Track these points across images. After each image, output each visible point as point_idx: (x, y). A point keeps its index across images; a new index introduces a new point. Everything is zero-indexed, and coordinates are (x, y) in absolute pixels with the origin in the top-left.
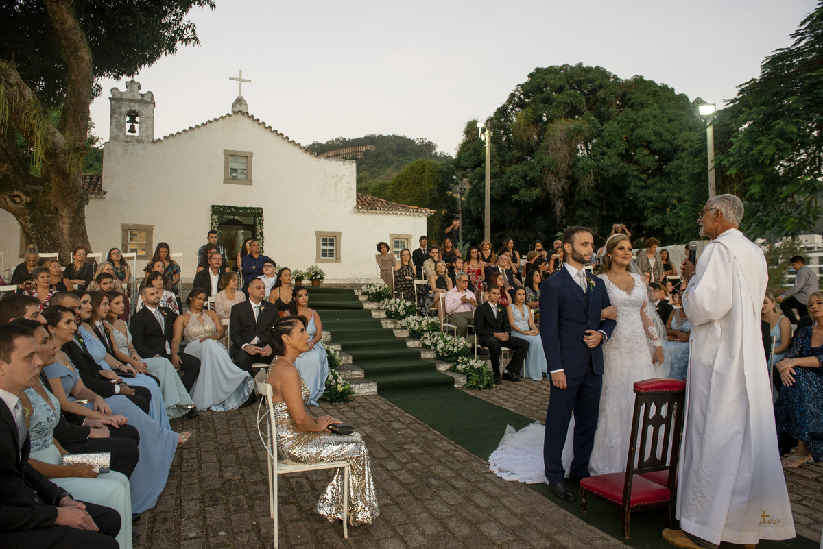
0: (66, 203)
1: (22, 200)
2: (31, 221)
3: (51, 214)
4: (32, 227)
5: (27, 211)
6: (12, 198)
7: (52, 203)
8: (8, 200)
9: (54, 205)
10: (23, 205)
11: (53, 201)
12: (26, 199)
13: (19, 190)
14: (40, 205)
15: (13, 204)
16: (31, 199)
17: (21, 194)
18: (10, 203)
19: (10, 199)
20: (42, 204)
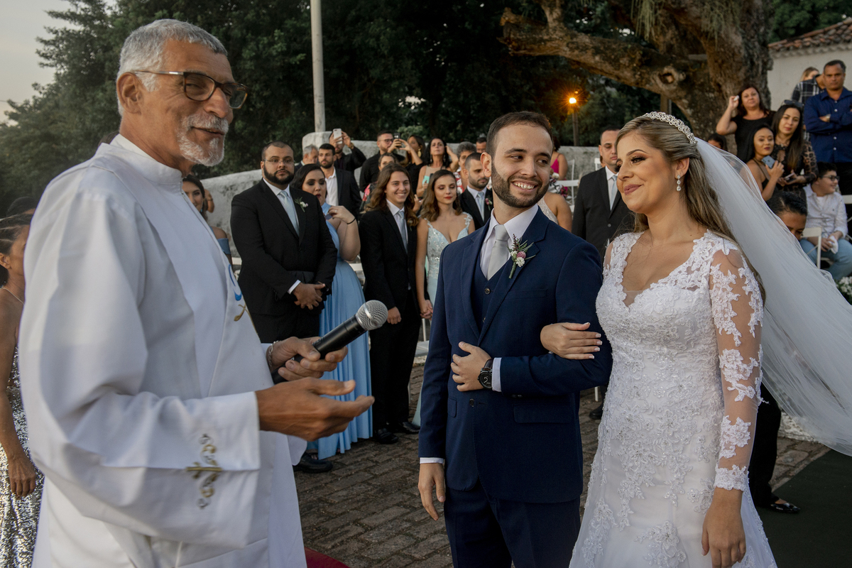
0: (725, 74)
1: (674, 79)
2: (690, 106)
3: (713, 92)
4: (693, 113)
5: (682, 93)
6: (663, 78)
7: (711, 77)
8: (658, 81)
9: (714, 79)
10: (674, 85)
11: (712, 74)
12: (678, 77)
13: (672, 65)
14: (700, 83)
15: (664, 85)
16: (685, 75)
17: (672, 71)
18: (661, 85)
19: (661, 79)
20: (702, 80)
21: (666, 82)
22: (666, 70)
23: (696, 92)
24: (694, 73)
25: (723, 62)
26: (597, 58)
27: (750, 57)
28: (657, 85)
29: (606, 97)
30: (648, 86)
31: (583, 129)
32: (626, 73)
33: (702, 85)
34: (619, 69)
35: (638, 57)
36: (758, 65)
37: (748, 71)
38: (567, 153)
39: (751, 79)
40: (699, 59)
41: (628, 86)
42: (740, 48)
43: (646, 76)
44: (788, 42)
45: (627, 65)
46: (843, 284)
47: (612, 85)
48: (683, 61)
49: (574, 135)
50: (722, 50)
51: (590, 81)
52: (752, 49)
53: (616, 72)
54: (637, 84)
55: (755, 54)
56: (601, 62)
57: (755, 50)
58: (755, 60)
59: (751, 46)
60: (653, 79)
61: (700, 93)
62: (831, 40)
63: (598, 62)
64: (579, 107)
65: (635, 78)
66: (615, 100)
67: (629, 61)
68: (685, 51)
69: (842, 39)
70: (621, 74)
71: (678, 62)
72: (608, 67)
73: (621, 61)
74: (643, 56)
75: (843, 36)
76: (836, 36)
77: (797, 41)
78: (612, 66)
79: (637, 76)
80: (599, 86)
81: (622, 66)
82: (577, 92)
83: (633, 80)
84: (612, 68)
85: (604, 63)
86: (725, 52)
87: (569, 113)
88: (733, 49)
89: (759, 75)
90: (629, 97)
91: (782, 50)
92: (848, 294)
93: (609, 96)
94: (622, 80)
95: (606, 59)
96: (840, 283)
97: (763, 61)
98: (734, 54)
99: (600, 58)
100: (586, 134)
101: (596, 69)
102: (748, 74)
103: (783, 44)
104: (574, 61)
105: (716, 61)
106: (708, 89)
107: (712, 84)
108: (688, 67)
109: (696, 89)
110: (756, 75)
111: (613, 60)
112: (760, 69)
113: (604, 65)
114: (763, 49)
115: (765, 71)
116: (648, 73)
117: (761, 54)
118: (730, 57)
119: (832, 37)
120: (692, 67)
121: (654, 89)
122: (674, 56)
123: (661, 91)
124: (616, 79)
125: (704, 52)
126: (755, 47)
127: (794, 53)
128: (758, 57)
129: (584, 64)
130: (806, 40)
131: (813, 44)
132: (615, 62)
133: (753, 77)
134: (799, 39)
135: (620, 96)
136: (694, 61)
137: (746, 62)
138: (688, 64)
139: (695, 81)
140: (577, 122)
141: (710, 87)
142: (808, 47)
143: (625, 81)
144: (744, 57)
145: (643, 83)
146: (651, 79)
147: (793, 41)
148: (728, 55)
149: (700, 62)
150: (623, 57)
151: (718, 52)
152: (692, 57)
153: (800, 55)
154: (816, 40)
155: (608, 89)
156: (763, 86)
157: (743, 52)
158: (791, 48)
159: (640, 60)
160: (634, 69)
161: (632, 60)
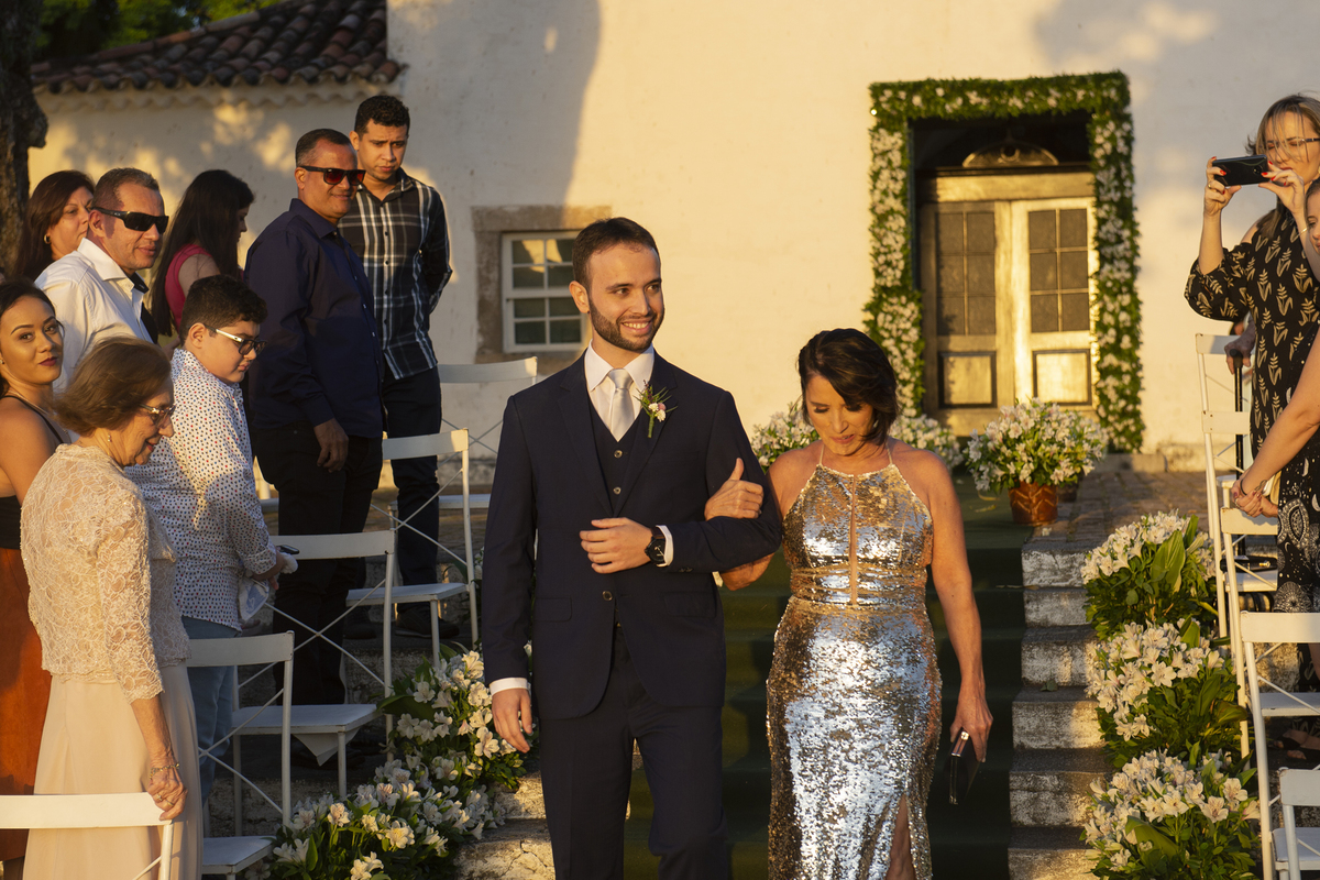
62: (175, 74)
69: (205, 72)
75: (209, 66)
76: (189, 63)
119: (178, 67)
153: (89, 109)
154: (131, 69)
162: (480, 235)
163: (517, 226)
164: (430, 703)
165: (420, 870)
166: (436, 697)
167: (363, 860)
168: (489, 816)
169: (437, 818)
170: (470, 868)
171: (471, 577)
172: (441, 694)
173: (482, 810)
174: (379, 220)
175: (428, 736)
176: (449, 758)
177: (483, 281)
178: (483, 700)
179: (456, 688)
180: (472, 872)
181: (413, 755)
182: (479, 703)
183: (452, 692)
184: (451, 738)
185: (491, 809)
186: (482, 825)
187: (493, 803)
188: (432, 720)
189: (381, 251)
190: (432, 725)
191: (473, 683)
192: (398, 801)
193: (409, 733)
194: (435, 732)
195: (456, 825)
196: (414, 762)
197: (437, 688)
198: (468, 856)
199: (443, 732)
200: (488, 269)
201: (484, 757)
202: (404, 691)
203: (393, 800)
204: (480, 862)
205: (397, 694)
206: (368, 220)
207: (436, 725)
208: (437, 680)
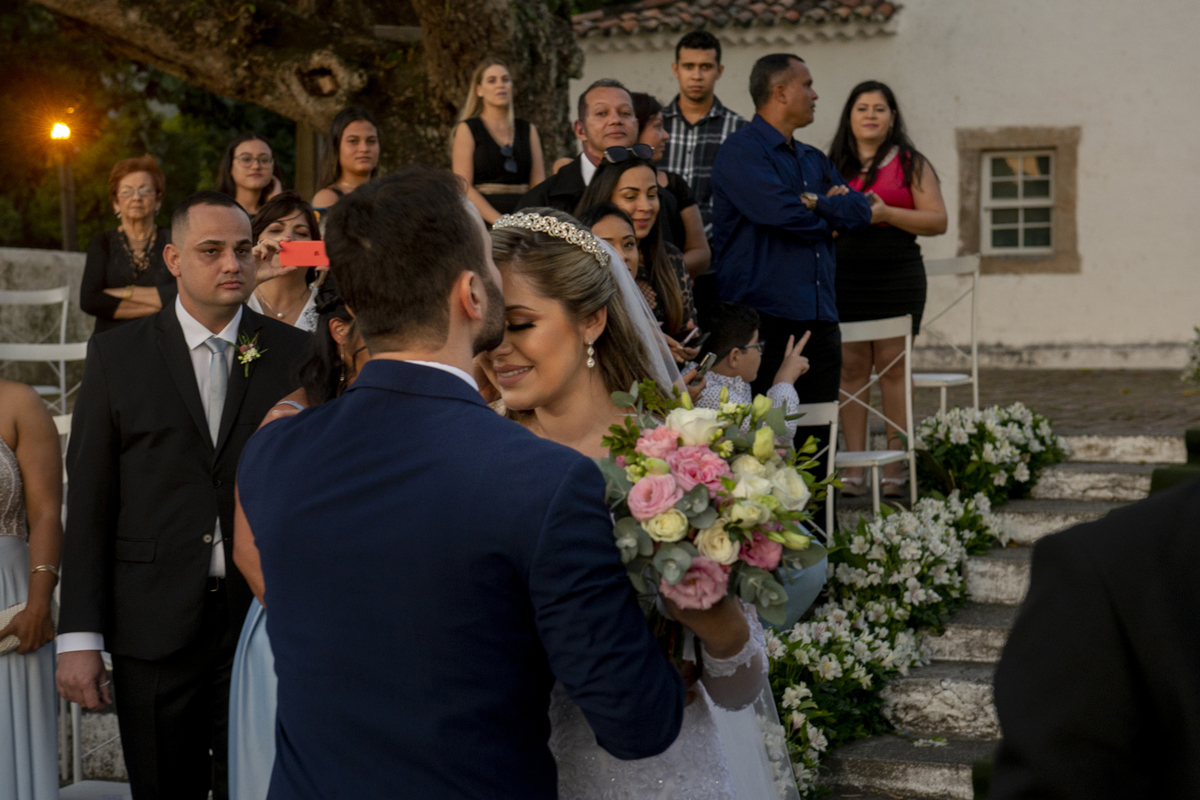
1: (337, 85)
6: (310, 79)
7: (432, 85)
8: (296, 87)
9: (438, 92)
10: (338, 102)
11: (434, 79)
12: (349, 79)
13: (331, 47)
14: (402, 98)
15: (311, 100)
16: (365, 78)
17: (333, 63)
18: (303, 99)
19: (304, 84)
20: (408, 93)
21: (315, 92)
22: (317, 59)
23: (394, 121)
24: (389, 72)
25: (463, 48)
26: (133, 15)
27: (530, 40)
28: (292, 96)
29: (147, 125)
30: (268, 98)
31: (88, 209)
32: (210, 59)
33: (409, 104)
34: (191, 50)
35: (244, 21)
36: (549, 61)
37: (523, 77)
38: (47, 268)
39: (531, 98)
40: (402, 38)
41: (213, 96)
42: (506, 15)
43: (265, 72)
44: (607, 16)
45: (214, 39)
46: (797, 645)
47: (166, 97)
48: (361, 41)
49: (64, 221)
50: (462, 17)
51: (107, 81)
52: (533, 21)
53: (185, 57)
54: (241, 91)
55: (541, 33)
56: (143, 28)
57: (541, 23)
58: (540, 49)
59: (532, 13)
60: (283, 81)
61: (404, 125)
62: (705, 18)
63: (136, 26)
64: (77, 149)
65: (235, 75)
66: (171, 137)
67: (221, 30)
68: (367, 15)
69: (730, 16)
70: (197, 64)
71: (346, 41)
72: (161, 42)
73: (198, 29)
74: (257, 17)
75: (733, 11)
76: (717, 9)
77: (626, 16)
78: (175, 39)
79: (240, 72)
80: (131, 97)
81: (199, 41)
82: (71, 110)
83: (229, 82)
84: (174, 44)
85: (153, 30)
86: (468, 24)
87: (49, 164)
88: (489, 17)
89: (549, 89)
90: (213, 130)
91: (592, 33)
92: (811, 669)
93: (155, 123)
94: (200, 80)
95: (159, 19)
96: (791, 640)
97: (559, 53)
98: (490, 30)
99: (141, 16)
100: (96, 223)
101: (128, 44)
102: (525, 84)
103: (594, 20)
104: (69, 19)
105: (445, 46)
106: (423, 116)
107: (435, 103)
108: (372, 56)
109: (393, 114)
110: (543, 88)
111: (177, 24)
112: (553, 74)
113: (153, 37)
114: (559, 24)
115: (563, 79)
116: (270, 66)
117: (555, 35)
118: (480, 37)
119: (708, 12)
120: (383, 57)
121: (284, 109)
122: (336, 25)
123: (304, 116)
124: (185, 77)
125: (414, 20)
126: (540, 16)
127: (620, 44)
128: (548, 44)
129: (97, 28)
130: (648, 13)
131: (666, 25)
132: (182, 29)
133: (535, 93)
134: (630, 11)
135: (186, 126)
136: (388, 41)
137: (520, 54)
138: (374, 49)
139: (391, 94)
140: (72, 188)
141: (429, 111)
142: (654, 30)
143: (208, 82)
144: (516, 39)
145: (257, 91)
146: (278, 82)
147: (618, 14)
148: (477, 31)
149: (404, 47)
150: (204, 17)
151: (452, 22)
152: (383, 31)
153: (634, 49)
154: (669, 15)
155: (155, 106)
156: (560, 118)
157: (512, 25)
158: (614, 31)
159: (248, 29)
160: (232, 53)
161: (227, 29)
162: (963, 152)
163: (996, 144)
164: (865, 555)
165: (848, 700)
166: (870, 549)
167: (793, 688)
168: (915, 656)
169: (866, 657)
170: (895, 700)
171: (911, 445)
172: (875, 547)
173: (909, 651)
174: (686, 140)
175: (861, 583)
176: (880, 603)
177: (964, 192)
178: (913, 555)
179: (888, 543)
180: (896, 705)
181: (850, 599)
182: (909, 557)
183: (885, 546)
184: (883, 585)
185: (917, 649)
186: (907, 663)
187: (920, 644)
188: (866, 569)
189: (683, 166)
190: (865, 573)
191: (904, 539)
192: (829, 639)
193: (845, 579)
194: (869, 580)
195: (884, 663)
196: (850, 605)
197: (872, 543)
198: (893, 690)
199: (875, 580)
200: (969, 182)
201: (912, 604)
202: (844, 544)
203: (825, 637)
204: (904, 696)
205: (837, 545)
206: (678, 139)
207: (870, 573)
208: (872, 535)
